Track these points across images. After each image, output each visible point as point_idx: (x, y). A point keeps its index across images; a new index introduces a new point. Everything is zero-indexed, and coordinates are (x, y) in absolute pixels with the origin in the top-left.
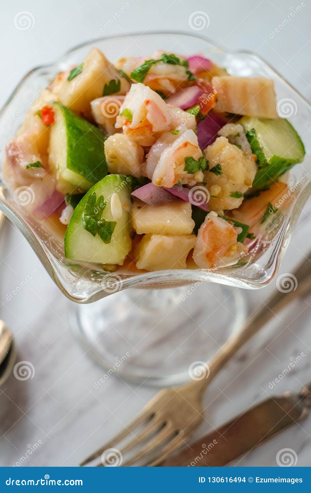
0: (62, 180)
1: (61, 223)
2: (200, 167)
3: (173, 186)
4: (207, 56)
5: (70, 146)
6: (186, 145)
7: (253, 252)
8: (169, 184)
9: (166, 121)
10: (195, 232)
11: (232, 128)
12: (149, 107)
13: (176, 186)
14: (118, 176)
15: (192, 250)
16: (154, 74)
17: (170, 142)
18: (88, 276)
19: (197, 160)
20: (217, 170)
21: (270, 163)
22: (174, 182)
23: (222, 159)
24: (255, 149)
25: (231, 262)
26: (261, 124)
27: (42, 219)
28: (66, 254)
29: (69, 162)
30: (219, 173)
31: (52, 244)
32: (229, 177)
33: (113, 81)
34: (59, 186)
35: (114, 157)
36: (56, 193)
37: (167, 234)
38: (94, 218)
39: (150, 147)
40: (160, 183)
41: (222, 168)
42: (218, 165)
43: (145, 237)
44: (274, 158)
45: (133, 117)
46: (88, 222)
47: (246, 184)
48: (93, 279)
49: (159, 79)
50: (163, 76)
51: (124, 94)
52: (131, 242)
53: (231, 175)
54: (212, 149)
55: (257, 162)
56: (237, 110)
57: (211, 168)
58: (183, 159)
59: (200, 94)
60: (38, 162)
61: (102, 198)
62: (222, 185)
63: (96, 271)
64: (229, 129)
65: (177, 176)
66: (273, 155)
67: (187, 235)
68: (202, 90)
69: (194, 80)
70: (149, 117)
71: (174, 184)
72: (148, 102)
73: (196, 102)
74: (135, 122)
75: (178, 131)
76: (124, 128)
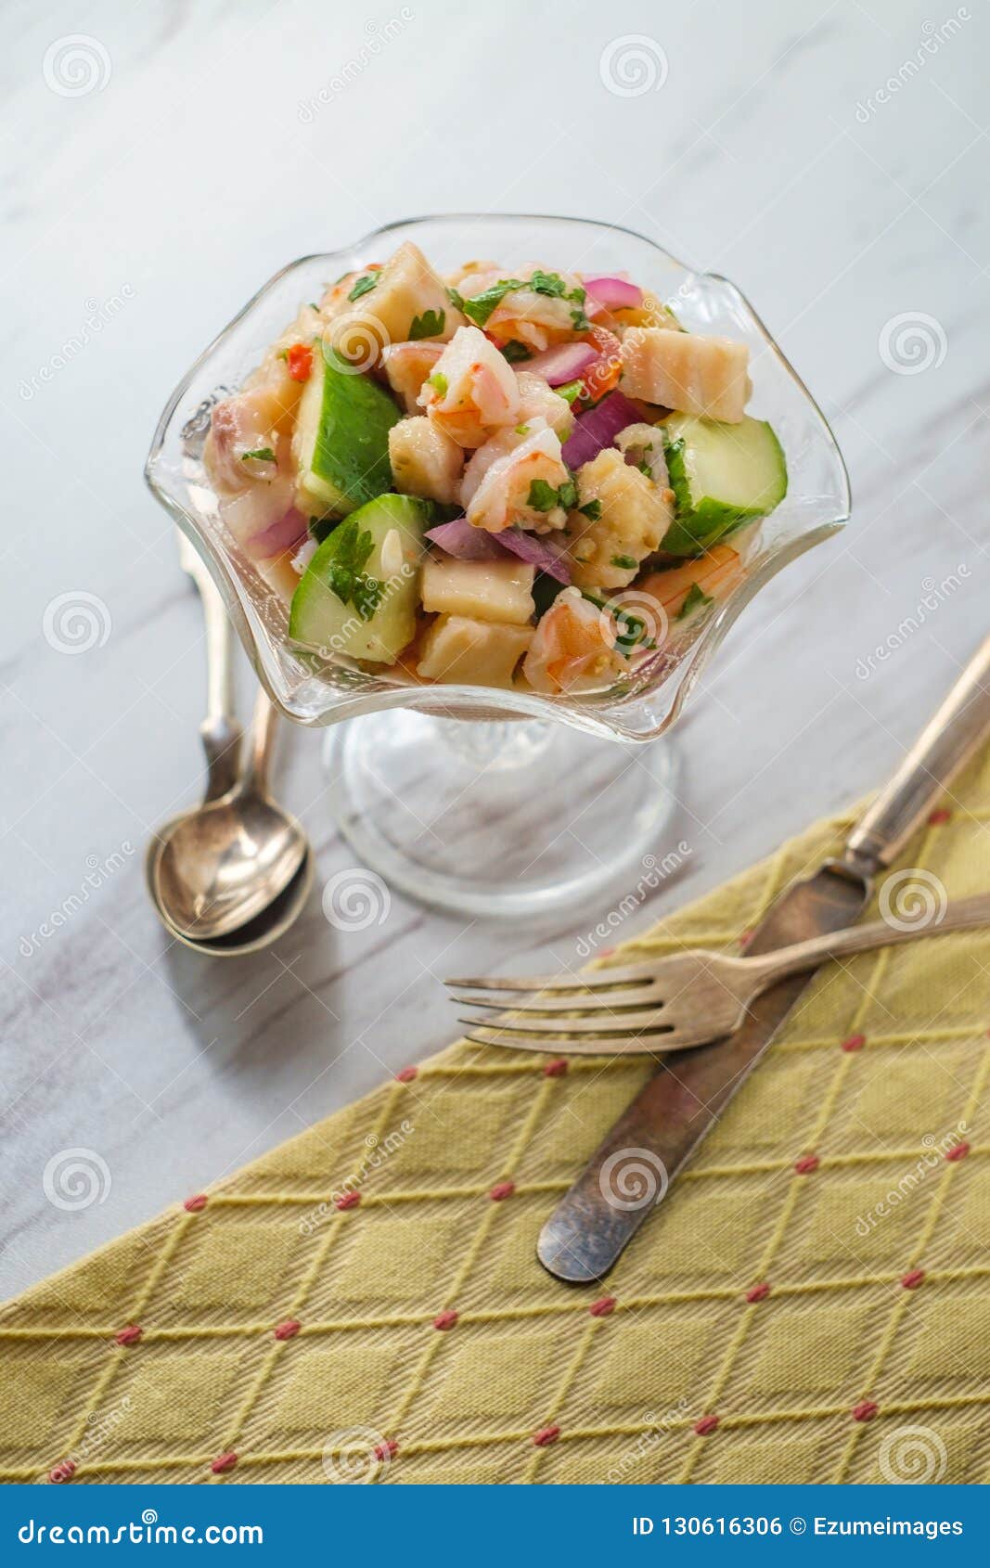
0: (303, 489)
1: (293, 570)
2: (560, 502)
3: (503, 531)
4: (635, 279)
5: (324, 430)
6: (535, 456)
7: (645, 674)
8: (495, 528)
9: (507, 407)
10: (535, 621)
11: (641, 433)
12: (477, 377)
13: (511, 530)
14: (405, 497)
15: (524, 655)
16: (509, 310)
17: (509, 448)
18: (326, 677)
19: (555, 489)
20: (592, 510)
21: (697, 510)
22: (504, 524)
23: (605, 489)
24: (677, 480)
25: (597, 686)
26: (703, 431)
27: (260, 558)
28: (291, 631)
29: (317, 460)
30: (595, 517)
31: (270, 608)
32: (611, 527)
33: (430, 314)
34: (301, 502)
35: (404, 461)
36: (293, 512)
37: (480, 618)
38: (351, 570)
39: (474, 450)
40: (477, 521)
41: (601, 507)
42: (596, 501)
43: (440, 619)
44: (706, 501)
45: (448, 391)
46: (336, 577)
47: (647, 542)
48: (334, 683)
49: (516, 320)
50: (524, 316)
51: (446, 342)
52: (414, 624)
53: (616, 523)
54: (591, 468)
55: (675, 504)
56: (661, 396)
57: (581, 505)
58: (529, 482)
59: (591, 360)
60: (268, 450)
61: (368, 535)
62: (597, 540)
63: (346, 670)
64: (635, 434)
65: (511, 512)
66: (703, 496)
67: (518, 624)
68: (596, 352)
69: (586, 329)
70: (476, 396)
71: (504, 527)
72: (477, 368)
73: (581, 373)
74: (450, 401)
75: (528, 428)
76: (430, 408)
